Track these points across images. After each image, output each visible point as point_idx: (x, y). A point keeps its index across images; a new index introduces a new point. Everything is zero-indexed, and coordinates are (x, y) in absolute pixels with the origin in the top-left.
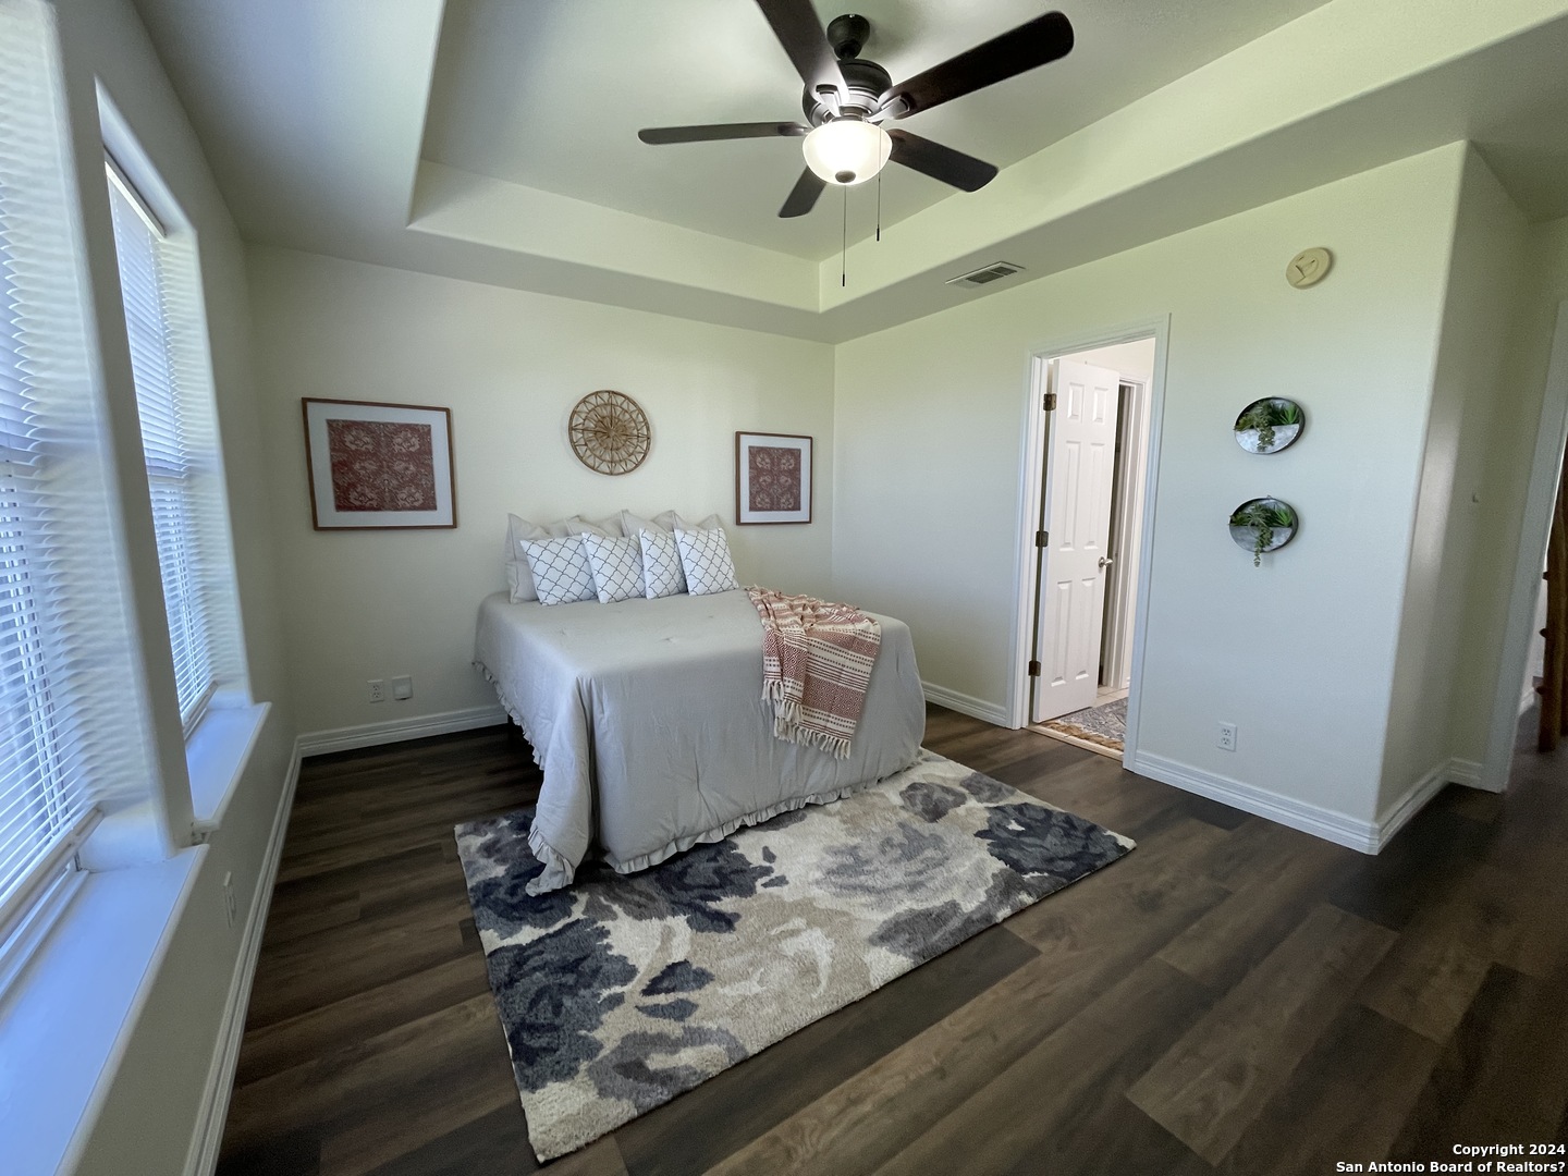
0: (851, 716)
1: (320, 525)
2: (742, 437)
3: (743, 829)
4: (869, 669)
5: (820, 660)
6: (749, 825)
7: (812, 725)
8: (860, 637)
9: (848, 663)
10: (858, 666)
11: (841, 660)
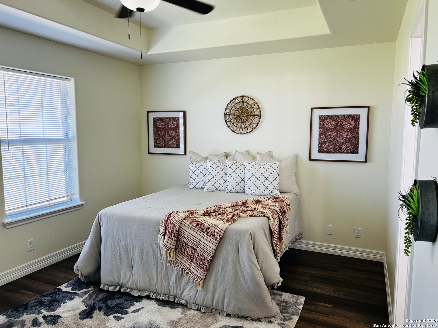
0: (202, 268)
1: (150, 152)
2: (315, 111)
3: (148, 297)
4: (214, 248)
5: (187, 233)
6: (151, 297)
7: (182, 264)
8: (212, 228)
9: (202, 239)
10: (208, 243)
11: (199, 237)
